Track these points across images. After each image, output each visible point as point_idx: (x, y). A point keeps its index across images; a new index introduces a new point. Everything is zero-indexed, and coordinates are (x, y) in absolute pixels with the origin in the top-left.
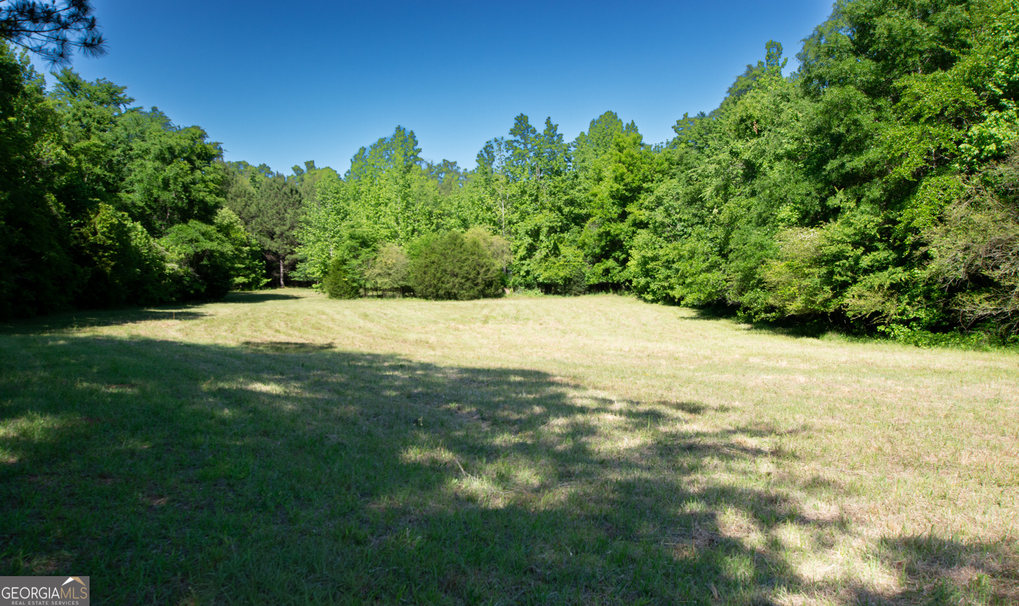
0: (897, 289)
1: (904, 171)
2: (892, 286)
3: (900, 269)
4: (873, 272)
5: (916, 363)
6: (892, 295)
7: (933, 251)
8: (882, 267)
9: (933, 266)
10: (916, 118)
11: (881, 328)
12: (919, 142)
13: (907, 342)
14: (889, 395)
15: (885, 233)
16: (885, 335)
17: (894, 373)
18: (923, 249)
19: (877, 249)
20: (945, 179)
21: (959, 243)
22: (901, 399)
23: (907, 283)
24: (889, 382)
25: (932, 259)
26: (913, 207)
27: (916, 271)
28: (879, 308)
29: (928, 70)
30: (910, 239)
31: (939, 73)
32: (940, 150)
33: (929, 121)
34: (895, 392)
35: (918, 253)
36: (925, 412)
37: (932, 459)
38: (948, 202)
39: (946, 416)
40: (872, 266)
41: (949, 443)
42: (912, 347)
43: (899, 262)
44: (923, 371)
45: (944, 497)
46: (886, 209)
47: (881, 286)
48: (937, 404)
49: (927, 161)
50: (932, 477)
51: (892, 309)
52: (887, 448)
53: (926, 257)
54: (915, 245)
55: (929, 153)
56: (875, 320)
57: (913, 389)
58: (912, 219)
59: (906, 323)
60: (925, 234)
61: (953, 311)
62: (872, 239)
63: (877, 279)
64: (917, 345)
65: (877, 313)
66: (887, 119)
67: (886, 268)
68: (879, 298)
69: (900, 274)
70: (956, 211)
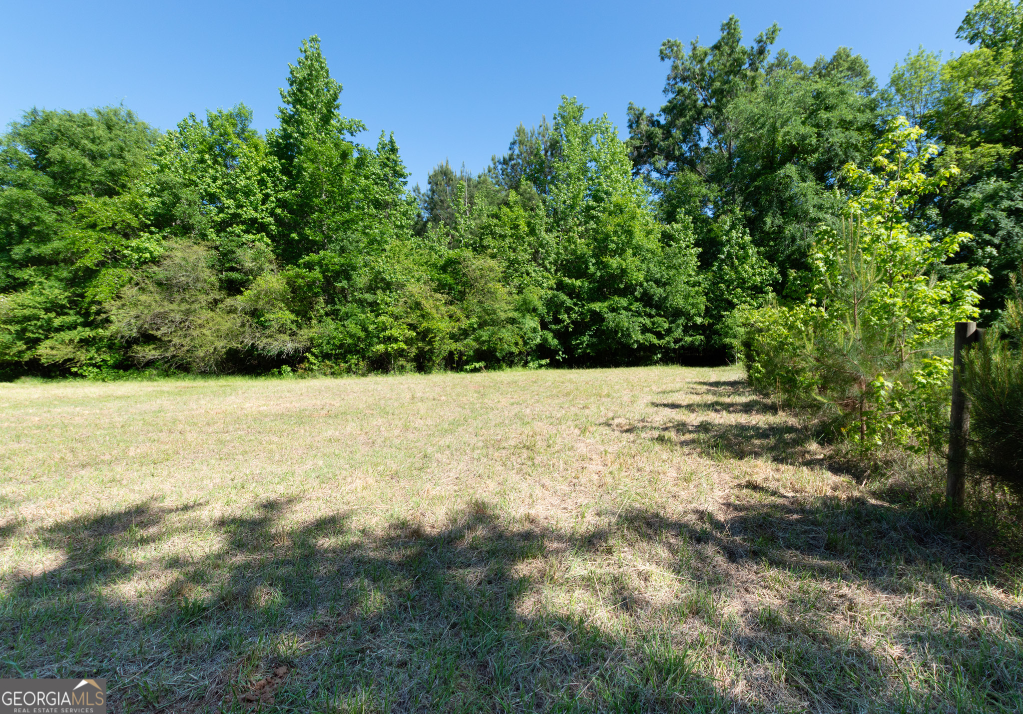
0: (85, 343)
1: (88, 261)
2: (81, 341)
3: (87, 329)
4: (63, 330)
5: (102, 393)
6: (82, 347)
7: (113, 318)
8: (72, 327)
9: (113, 328)
10: (93, 226)
11: (74, 370)
12: (97, 243)
13: (95, 379)
14: (77, 418)
15: (73, 303)
16: (76, 375)
17: (84, 402)
18: (104, 316)
19: (66, 314)
20: (118, 271)
21: (132, 313)
22: (86, 420)
23: (94, 338)
24: (78, 409)
25: (111, 322)
26: (95, 287)
27: (100, 330)
28: (71, 356)
29: (98, 195)
30: (94, 308)
31: (106, 199)
32: (114, 251)
33: (102, 230)
34: (83, 415)
35: (100, 318)
36: (106, 426)
37: (107, 457)
38: (122, 286)
39: (122, 426)
40: (62, 326)
41: (121, 444)
42: (100, 383)
43: (85, 324)
44: (108, 398)
45: (114, 480)
46: (72, 287)
47: (71, 341)
48: (117, 419)
49: (105, 257)
50: (105, 470)
51: (82, 356)
52: (69, 457)
53: (108, 321)
54: (98, 313)
55: (106, 252)
56: (68, 365)
57: (98, 411)
58: (95, 296)
59: (94, 365)
60: (106, 306)
61: (130, 357)
62: (63, 307)
63: (66, 336)
64: (103, 380)
65: (69, 360)
66: (67, 222)
67: (75, 328)
68: (70, 349)
69: (88, 333)
70: (129, 292)
